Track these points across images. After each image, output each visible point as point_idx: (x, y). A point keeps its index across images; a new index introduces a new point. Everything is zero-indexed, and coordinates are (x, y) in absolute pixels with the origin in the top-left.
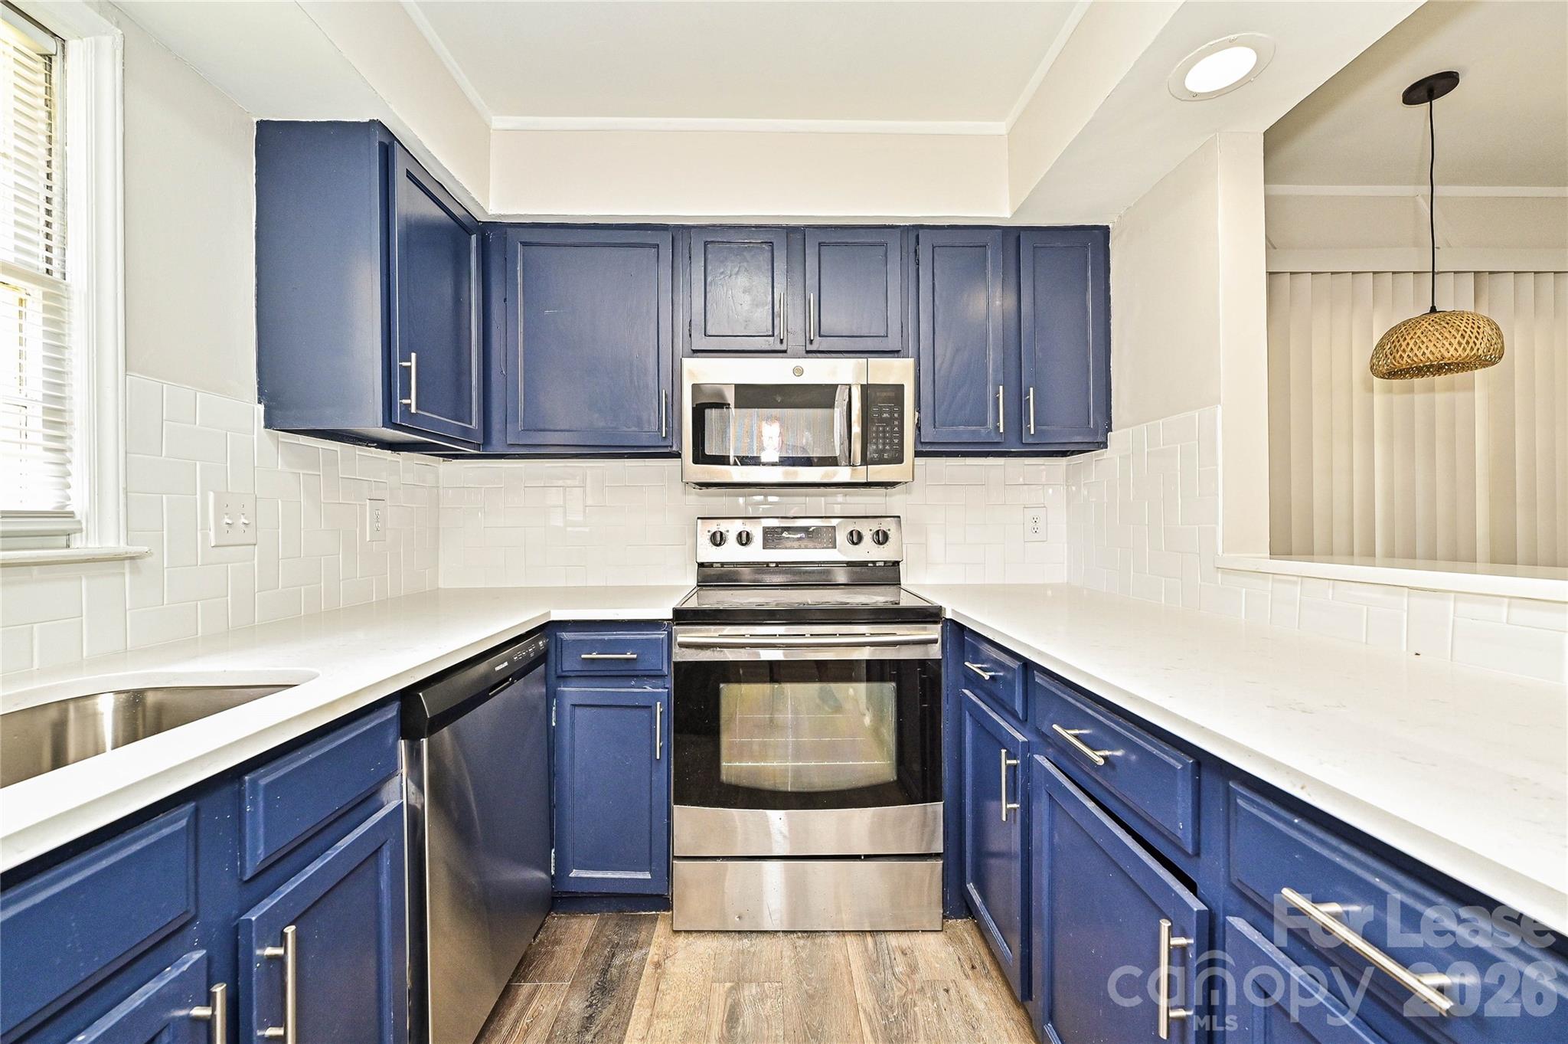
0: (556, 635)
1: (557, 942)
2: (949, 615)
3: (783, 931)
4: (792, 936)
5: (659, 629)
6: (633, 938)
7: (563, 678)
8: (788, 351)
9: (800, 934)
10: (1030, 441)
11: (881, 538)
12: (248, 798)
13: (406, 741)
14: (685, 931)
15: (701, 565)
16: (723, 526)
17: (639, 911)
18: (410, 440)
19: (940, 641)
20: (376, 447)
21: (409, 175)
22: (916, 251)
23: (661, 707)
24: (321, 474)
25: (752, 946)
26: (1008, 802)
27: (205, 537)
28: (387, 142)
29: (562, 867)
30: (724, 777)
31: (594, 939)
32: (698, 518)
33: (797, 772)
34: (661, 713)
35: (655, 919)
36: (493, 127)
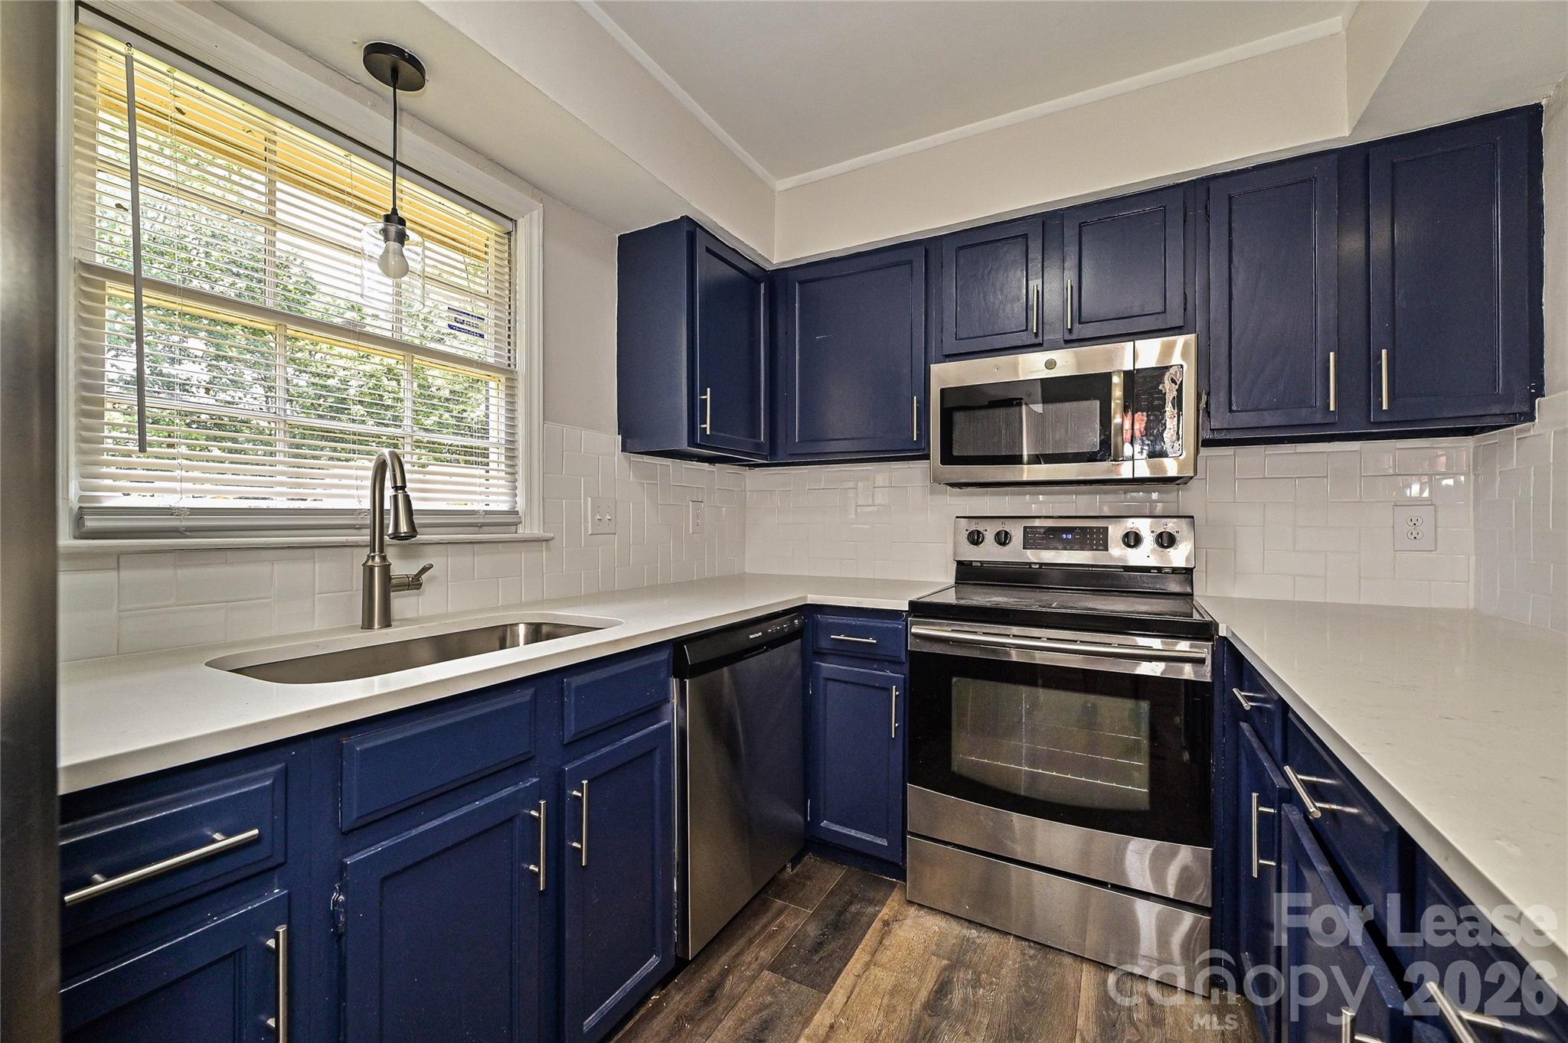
0: (813, 617)
1: (809, 878)
2: (1223, 632)
3: (1015, 936)
4: (1023, 943)
5: (898, 620)
6: (871, 895)
7: (821, 655)
8: (1044, 345)
9: (1032, 944)
10: (1384, 418)
11: (1166, 541)
12: (566, 693)
13: (678, 679)
14: (918, 904)
15: (959, 563)
16: (980, 526)
17: (881, 875)
18: (708, 455)
19: (1209, 662)
20: (697, 461)
21: (708, 250)
22: (1206, 206)
23: (896, 691)
24: (658, 483)
25: (978, 937)
26: (1261, 856)
27: (586, 528)
28: (692, 230)
29: (817, 817)
30: (955, 768)
31: (839, 885)
32: (957, 517)
33: (1034, 777)
34: (896, 696)
35: (893, 886)
36: (777, 190)
